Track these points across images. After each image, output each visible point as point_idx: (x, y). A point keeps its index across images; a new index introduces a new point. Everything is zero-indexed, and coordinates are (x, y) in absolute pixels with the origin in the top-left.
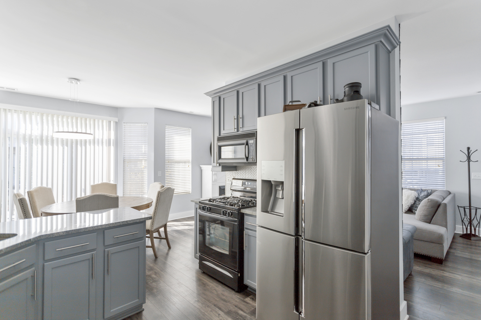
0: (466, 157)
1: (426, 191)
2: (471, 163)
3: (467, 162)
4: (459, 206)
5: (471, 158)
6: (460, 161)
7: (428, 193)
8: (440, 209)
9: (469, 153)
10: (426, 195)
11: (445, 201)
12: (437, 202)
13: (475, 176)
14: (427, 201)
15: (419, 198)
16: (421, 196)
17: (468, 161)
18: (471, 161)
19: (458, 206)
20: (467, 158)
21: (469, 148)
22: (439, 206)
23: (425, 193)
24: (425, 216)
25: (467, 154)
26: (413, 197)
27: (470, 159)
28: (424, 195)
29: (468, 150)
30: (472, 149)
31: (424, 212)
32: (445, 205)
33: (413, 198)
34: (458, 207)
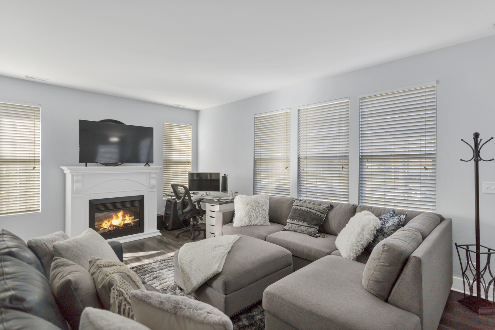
0: (472, 152)
1: (397, 217)
2: (480, 163)
3: (473, 162)
4: (458, 244)
5: (481, 154)
6: (461, 160)
7: (400, 220)
8: (408, 270)
9: (476, 144)
10: (395, 224)
11: (418, 253)
12: (401, 253)
13: (488, 187)
14: (382, 249)
15: (383, 231)
16: (387, 225)
17: (475, 160)
18: (481, 159)
19: (456, 244)
20: (472, 154)
21: (476, 135)
22: (406, 261)
23: (395, 220)
24: (377, 282)
25: (473, 145)
26: (372, 229)
27: (479, 156)
28: (393, 225)
29: (474, 139)
30: (483, 137)
31: (375, 273)
32: (419, 261)
33: (371, 231)
34: (457, 246)
